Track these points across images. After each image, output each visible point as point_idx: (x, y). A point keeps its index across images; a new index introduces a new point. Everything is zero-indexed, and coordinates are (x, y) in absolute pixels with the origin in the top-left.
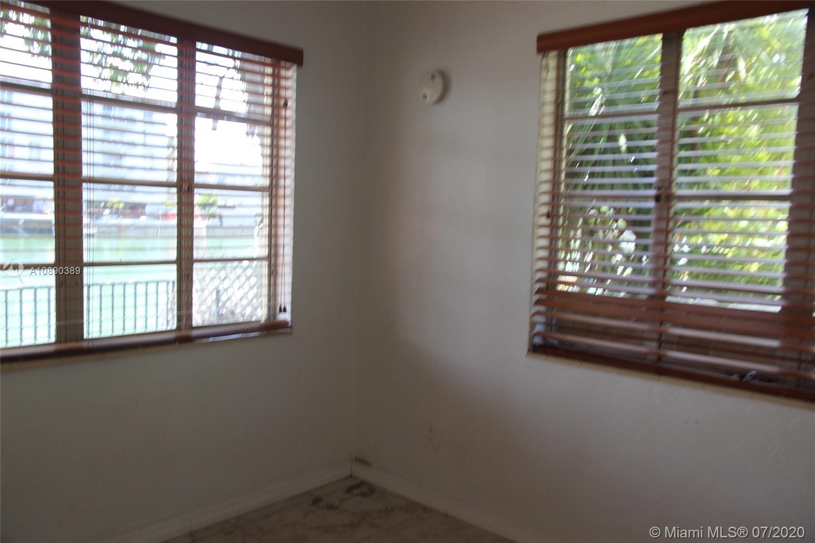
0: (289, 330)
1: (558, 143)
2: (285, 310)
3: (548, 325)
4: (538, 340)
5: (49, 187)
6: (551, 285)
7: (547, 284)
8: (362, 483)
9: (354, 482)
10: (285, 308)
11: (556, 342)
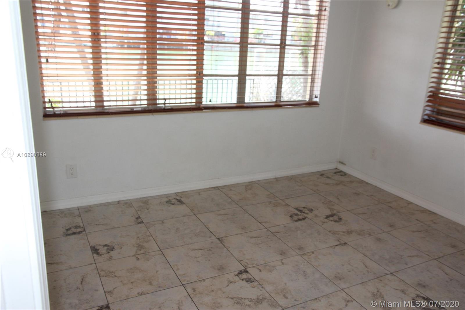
0: (318, 105)
3: (432, 111)
5: (237, 47)
6: (435, 94)
7: (434, 93)
8: (341, 171)
9: (338, 171)
10: (317, 96)
11: (434, 119)
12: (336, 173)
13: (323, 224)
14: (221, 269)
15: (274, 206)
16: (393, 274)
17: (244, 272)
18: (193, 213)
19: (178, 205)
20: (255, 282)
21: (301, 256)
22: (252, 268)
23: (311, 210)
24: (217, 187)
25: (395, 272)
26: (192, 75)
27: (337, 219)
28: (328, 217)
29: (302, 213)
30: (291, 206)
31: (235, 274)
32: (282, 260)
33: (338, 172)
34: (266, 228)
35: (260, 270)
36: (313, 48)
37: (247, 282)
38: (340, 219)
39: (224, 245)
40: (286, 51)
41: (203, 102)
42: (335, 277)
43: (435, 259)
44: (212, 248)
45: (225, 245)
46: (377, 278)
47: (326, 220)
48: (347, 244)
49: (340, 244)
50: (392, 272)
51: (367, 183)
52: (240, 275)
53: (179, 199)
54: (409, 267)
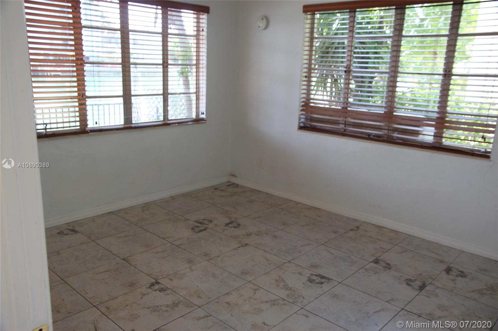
0: (205, 122)
1: (311, 44)
2: (203, 114)
3: (306, 119)
4: (302, 125)
5: (120, 67)
6: (307, 103)
7: (305, 103)
8: (234, 184)
9: (230, 183)
10: (203, 113)
11: (308, 125)
12: (229, 186)
13: (223, 231)
14: (132, 285)
15: (174, 222)
16: (291, 262)
17: (156, 284)
18: (91, 239)
19: (73, 234)
20: (168, 290)
21: (208, 261)
22: (163, 279)
23: (211, 221)
24: (111, 212)
25: (292, 260)
26: (75, 97)
27: (236, 225)
28: (228, 225)
29: (203, 225)
30: (191, 220)
31: (147, 287)
32: (191, 267)
33: (231, 185)
34: (170, 243)
35: (171, 279)
36: (195, 67)
37: (160, 291)
38: (239, 225)
39: (130, 264)
40: (169, 70)
41: (88, 125)
42: (242, 273)
43: (322, 244)
44: (118, 268)
45: (132, 263)
46: (278, 267)
47: (226, 227)
48: (248, 244)
49: (242, 246)
50: (289, 260)
51: (259, 191)
52: (152, 287)
53: (72, 228)
54: (303, 255)
